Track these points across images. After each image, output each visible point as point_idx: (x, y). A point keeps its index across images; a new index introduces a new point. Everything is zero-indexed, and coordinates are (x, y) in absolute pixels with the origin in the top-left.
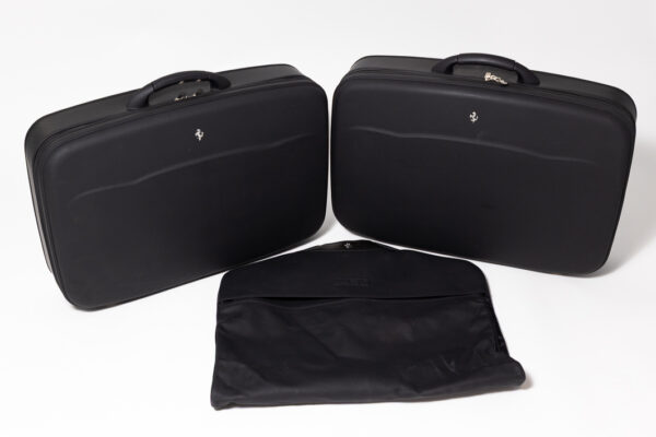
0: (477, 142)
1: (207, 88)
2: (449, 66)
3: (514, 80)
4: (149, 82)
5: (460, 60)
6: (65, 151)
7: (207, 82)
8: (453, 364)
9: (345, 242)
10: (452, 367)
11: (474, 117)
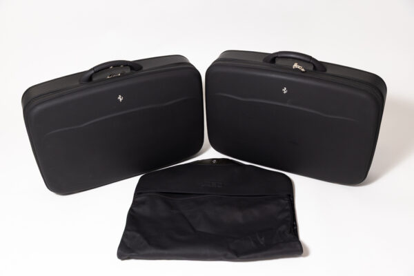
0: (287, 105)
1: (128, 71)
2: (273, 59)
3: (311, 68)
4: (92, 67)
5: (279, 55)
6: (39, 108)
7: (128, 67)
8: (263, 239)
9: (213, 159)
10: (262, 241)
11: (285, 91)
